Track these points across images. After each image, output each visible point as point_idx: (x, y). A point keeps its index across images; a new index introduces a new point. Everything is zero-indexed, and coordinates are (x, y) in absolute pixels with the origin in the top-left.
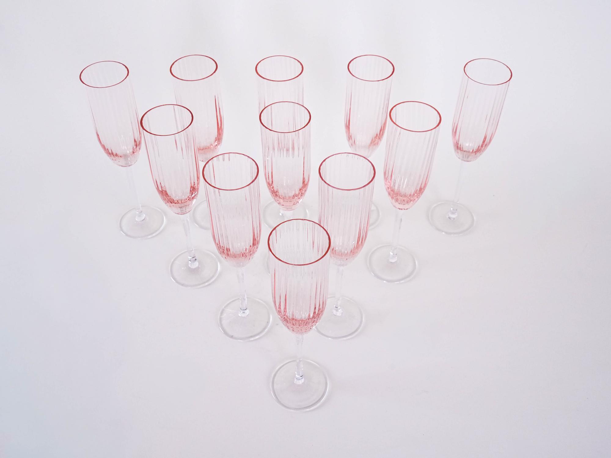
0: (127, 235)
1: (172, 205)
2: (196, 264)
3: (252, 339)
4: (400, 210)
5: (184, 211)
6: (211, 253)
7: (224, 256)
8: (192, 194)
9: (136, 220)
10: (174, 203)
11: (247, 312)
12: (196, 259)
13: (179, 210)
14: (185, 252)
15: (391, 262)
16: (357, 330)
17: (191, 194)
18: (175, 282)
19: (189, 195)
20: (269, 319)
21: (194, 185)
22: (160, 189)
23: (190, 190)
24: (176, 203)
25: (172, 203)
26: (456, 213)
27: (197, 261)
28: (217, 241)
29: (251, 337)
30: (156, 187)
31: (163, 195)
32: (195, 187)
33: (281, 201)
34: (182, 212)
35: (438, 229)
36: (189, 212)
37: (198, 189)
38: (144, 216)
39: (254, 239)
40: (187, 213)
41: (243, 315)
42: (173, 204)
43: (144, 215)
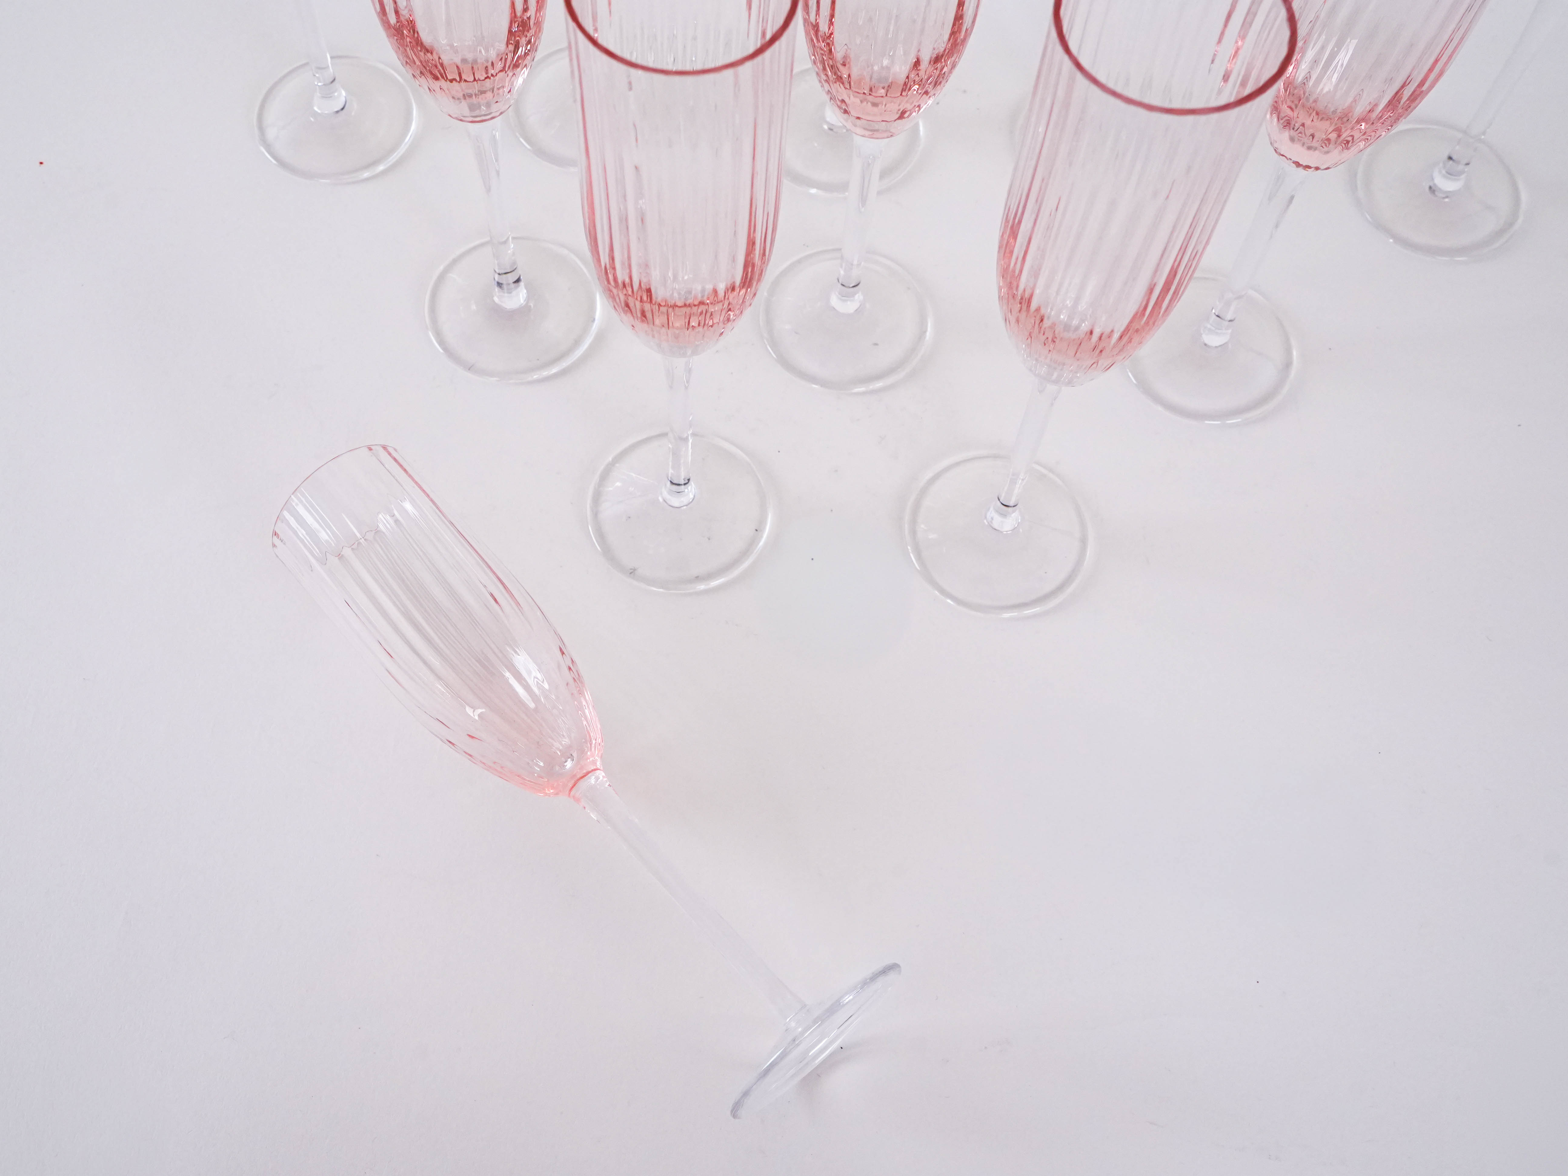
0: (282, 163)
1: (436, 85)
2: (519, 297)
3: (702, 587)
4: (1300, 169)
5: (483, 113)
6: (573, 256)
7: (627, 318)
8: (517, 47)
9: (316, 109)
10: (446, 79)
11: (690, 491)
12: (518, 281)
13: (463, 108)
14: (482, 245)
15: (1206, 345)
16: (1060, 588)
17: (511, 48)
18: (442, 351)
19: (503, 47)
20: (762, 522)
21: (526, 10)
22: (393, 20)
23: (510, 32)
24: (451, 81)
25: (437, 78)
26: (1463, 176)
27: (522, 284)
28: (605, 259)
29: (698, 579)
30: (375, 8)
31: (403, 45)
32: (529, 18)
33: (853, 101)
34: (477, 113)
35: (1380, 226)
36: (501, 113)
37: (538, 24)
38: (341, 95)
39: (748, 264)
40: (493, 118)
41: (675, 501)
42: (442, 83)
43: (344, 93)
